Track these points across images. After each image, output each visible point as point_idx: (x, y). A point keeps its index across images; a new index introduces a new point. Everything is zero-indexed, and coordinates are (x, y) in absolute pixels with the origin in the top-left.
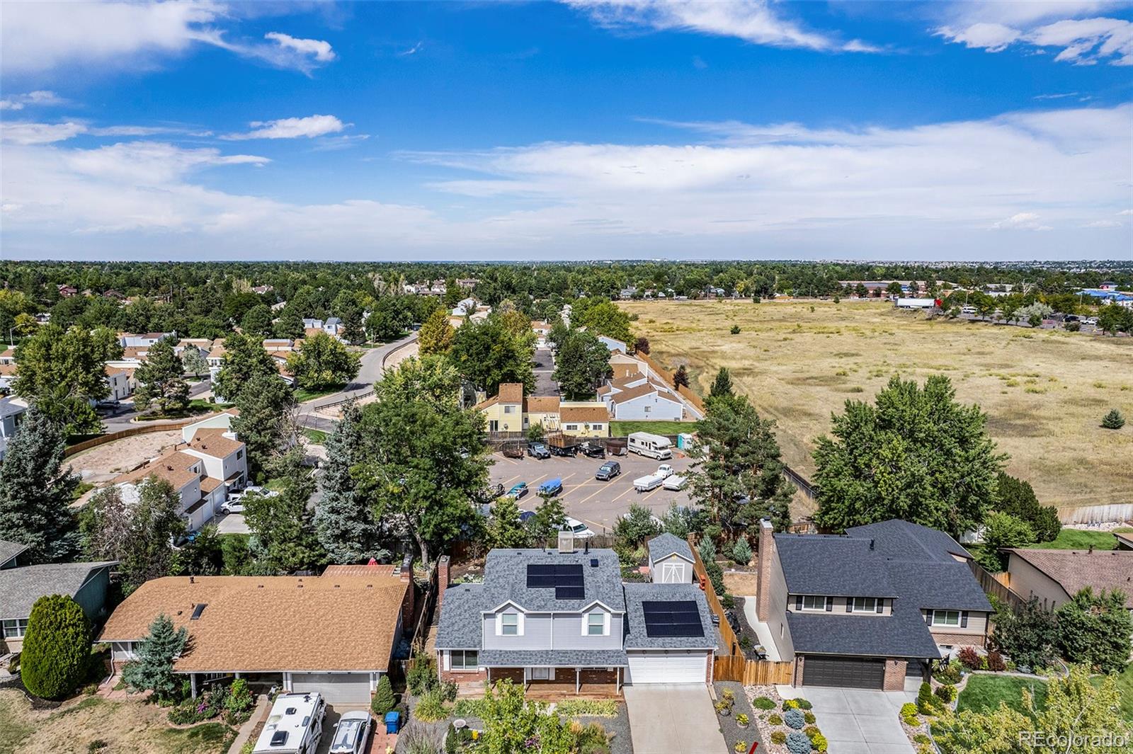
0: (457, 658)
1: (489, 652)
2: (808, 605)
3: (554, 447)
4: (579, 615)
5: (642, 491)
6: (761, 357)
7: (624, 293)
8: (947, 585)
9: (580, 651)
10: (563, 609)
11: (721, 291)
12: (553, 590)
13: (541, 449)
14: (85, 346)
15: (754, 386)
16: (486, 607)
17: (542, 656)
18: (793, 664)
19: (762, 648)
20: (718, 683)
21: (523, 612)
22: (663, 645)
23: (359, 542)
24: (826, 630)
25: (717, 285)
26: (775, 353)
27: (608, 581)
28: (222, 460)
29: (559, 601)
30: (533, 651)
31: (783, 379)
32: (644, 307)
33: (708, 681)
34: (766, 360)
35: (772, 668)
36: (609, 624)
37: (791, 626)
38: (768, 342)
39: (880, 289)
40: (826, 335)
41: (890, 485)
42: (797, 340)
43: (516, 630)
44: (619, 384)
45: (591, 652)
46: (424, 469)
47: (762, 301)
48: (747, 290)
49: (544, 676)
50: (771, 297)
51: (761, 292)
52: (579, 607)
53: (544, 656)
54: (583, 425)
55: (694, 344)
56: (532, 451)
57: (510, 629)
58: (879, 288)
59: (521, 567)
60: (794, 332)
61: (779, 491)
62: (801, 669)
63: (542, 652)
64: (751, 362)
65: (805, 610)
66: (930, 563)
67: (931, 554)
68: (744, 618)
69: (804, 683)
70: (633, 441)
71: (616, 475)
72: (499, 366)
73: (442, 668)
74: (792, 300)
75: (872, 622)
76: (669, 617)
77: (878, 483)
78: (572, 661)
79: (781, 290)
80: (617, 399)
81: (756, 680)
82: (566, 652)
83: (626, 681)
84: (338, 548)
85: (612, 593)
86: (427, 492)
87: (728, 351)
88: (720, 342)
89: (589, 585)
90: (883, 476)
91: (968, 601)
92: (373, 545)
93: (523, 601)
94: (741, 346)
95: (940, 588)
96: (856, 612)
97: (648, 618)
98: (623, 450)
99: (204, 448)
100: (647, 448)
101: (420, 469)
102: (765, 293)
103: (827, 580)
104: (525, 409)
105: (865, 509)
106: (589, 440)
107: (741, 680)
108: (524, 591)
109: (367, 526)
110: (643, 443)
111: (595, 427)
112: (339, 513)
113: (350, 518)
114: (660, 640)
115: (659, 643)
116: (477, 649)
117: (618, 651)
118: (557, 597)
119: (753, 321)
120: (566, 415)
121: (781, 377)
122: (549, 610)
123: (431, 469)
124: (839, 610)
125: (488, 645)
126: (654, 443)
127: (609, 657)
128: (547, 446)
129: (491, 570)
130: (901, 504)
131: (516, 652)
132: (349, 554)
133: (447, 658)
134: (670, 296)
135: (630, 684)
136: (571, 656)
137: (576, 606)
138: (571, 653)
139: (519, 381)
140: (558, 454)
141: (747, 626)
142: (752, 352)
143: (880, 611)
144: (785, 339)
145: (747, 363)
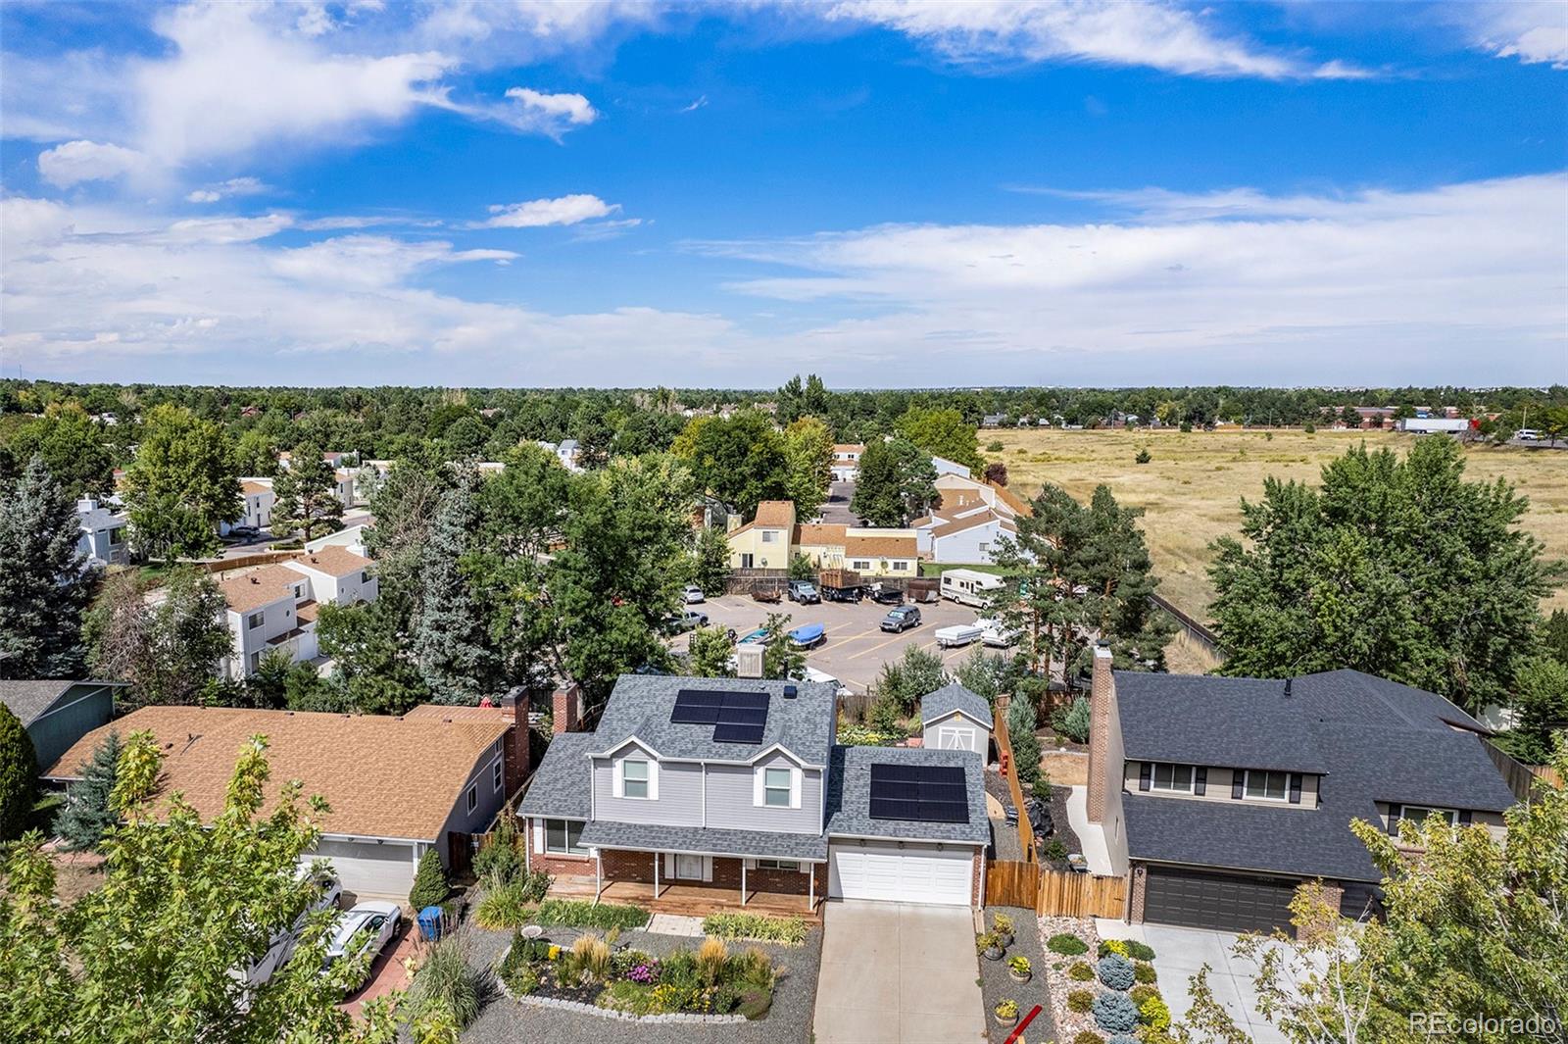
0: (557, 833)
1: (601, 823)
2: (1162, 781)
3: (828, 588)
4: (749, 769)
5: (947, 647)
6: (1177, 490)
7: (988, 420)
8: (1431, 765)
9: (750, 832)
10: (721, 756)
11: (1132, 418)
12: (713, 728)
13: (806, 590)
14: (213, 447)
15: (1158, 522)
16: (598, 747)
17: (686, 836)
18: (1127, 880)
19: (1083, 860)
20: (992, 910)
21: (655, 758)
22: (895, 833)
23: (475, 677)
24: (1192, 826)
25: (1127, 411)
26: (1200, 485)
27: (807, 720)
28: (335, 579)
29: (718, 745)
30: (674, 828)
31: (1205, 516)
32: (1016, 436)
33: (974, 903)
34: (1184, 494)
35: (1088, 884)
36: (803, 791)
37: (1128, 815)
38: (1191, 473)
39: (1381, 416)
40: (1281, 464)
41: (1338, 615)
42: (1236, 470)
43: (646, 788)
44: (948, 515)
45: (769, 836)
46: (575, 569)
47: (1194, 430)
48: (1172, 414)
49: (695, 874)
50: (1210, 425)
51: (1194, 418)
52: (750, 754)
53: (690, 835)
54: (878, 561)
55: (1077, 475)
56: (794, 592)
57: (635, 787)
58: (1380, 414)
59: (669, 692)
60: (1234, 460)
61: (1148, 627)
62: (1140, 892)
63: (687, 829)
64: (1159, 495)
65: (1155, 791)
66: (1403, 729)
67: (1402, 715)
68: (1064, 815)
69: (1145, 920)
70: (948, 581)
71: (912, 626)
72: (760, 475)
73: (531, 848)
74: (1241, 429)
75: (1279, 818)
76: (915, 790)
77: (1318, 609)
78: (733, 845)
79: (1225, 417)
80: (939, 532)
81: (1060, 906)
82: (727, 832)
83: (832, 892)
84: (445, 684)
85: (809, 738)
86: (576, 602)
87: (1127, 483)
88: (1116, 472)
89: (773, 723)
90: (1325, 597)
91: (1470, 794)
92: (498, 684)
93: (660, 741)
94: (1149, 477)
95: (1417, 770)
96: (1249, 799)
97: (876, 789)
98: (932, 595)
99: (314, 561)
100: (969, 591)
101: (570, 568)
102: (1201, 420)
103: (1198, 740)
104: (796, 539)
105: (1295, 657)
106: (883, 580)
107: (1033, 907)
108: (665, 727)
109: (487, 653)
110: (962, 585)
111: (896, 566)
112: (444, 630)
113: (459, 638)
114: (891, 825)
115: (887, 829)
116: (584, 819)
117: (814, 837)
118: (716, 739)
119: (1175, 452)
120: (853, 548)
121: (1202, 512)
122: (698, 756)
123: (586, 569)
124: (1218, 793)
125: (601, 814)
126: (978, 583)
127: (797, 844)
128: (819, 588)
129: (621, 696)
130: (1357, 642)
131: (645, 827)
132: (458, 693)
133: (539, 832)
134: (1058, 423)
135: (840, 899)
136: (734, 838)
137: (745, 753)
138: (735, 834)
139: (788, 498)
140: (833, 599)
141: (1066, 828)
142: (1165, 484)
143: (1294, 800)
144: (1218, 469)
145: (1152, 497)
